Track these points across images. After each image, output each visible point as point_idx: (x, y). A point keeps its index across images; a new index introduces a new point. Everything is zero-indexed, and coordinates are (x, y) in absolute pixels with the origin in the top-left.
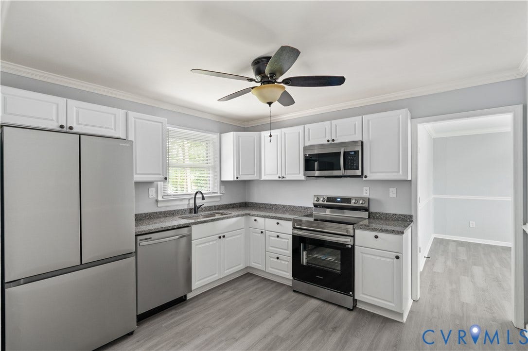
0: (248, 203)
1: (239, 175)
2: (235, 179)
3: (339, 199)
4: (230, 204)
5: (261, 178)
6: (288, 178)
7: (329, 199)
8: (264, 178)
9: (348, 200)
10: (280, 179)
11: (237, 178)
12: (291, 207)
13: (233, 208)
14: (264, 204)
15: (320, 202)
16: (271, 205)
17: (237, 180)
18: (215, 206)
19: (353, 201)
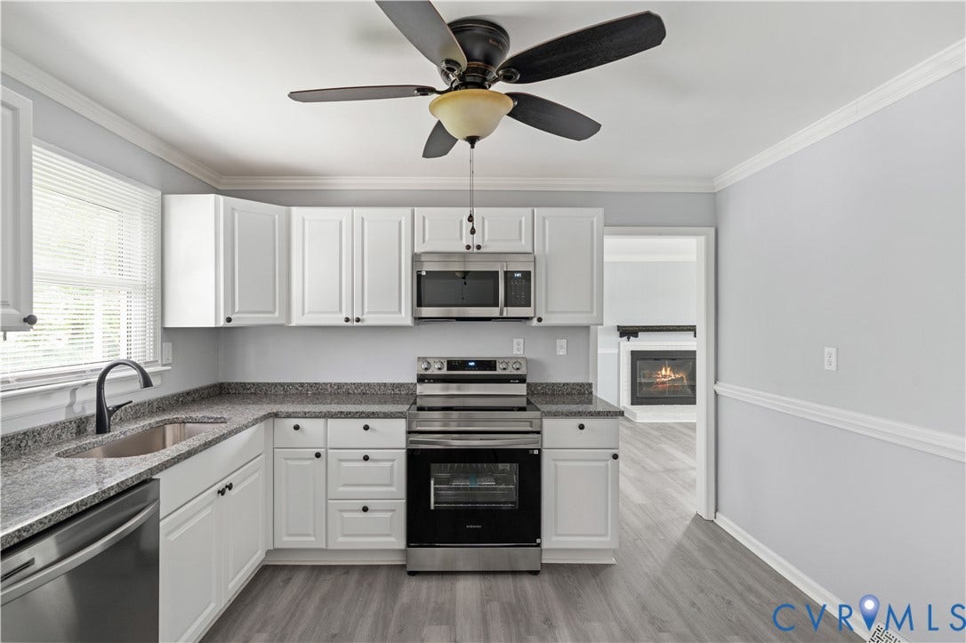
0: (229, 384)
1: (233, 312)
2: (222, 323)
3: (472, 364)
4: (188, 393)
5: (290, 322)
6: (370, 320)
7: (452, 364)
8: (296, 320)
9: (490, 364)
10: (349, 324)
11: (229, 320)
12: (358, 385)
13: (194, 401)
14: (282, 385)
15: (434, 371)
16: (302, 385)
17: (229, 325)
18: (150, 403)
19: (499, 366)
